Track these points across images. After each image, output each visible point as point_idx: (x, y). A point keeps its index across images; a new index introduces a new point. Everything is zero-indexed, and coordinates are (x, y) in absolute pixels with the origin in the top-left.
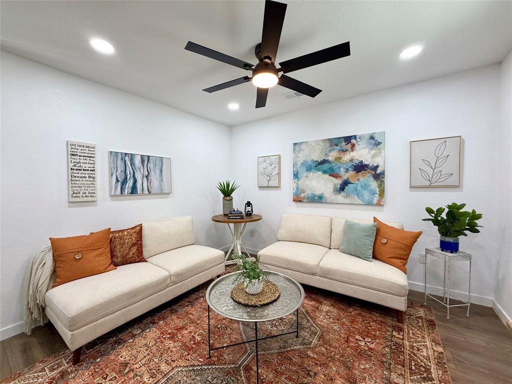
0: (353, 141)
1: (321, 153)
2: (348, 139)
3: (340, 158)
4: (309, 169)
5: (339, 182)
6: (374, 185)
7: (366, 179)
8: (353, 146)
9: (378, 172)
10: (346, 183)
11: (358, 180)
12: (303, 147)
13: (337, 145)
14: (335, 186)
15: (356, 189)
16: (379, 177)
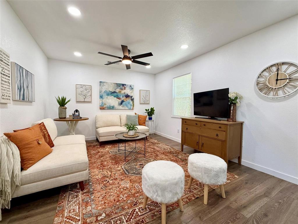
0: (125, 86)
1: (113, 88)
2: (123, 85)
3: (121, 92)
4: (108, 95)
5: (120, 101)
6: (131, 102)
7: (129, 100)
8: (125, 88)
9: (132, 98)
10: (123, 102)
11: (127, 100)
12: (105, 84)
13: (119, 86)
14: (119, 102)
15: (126, 104)
16: (132, 100)
